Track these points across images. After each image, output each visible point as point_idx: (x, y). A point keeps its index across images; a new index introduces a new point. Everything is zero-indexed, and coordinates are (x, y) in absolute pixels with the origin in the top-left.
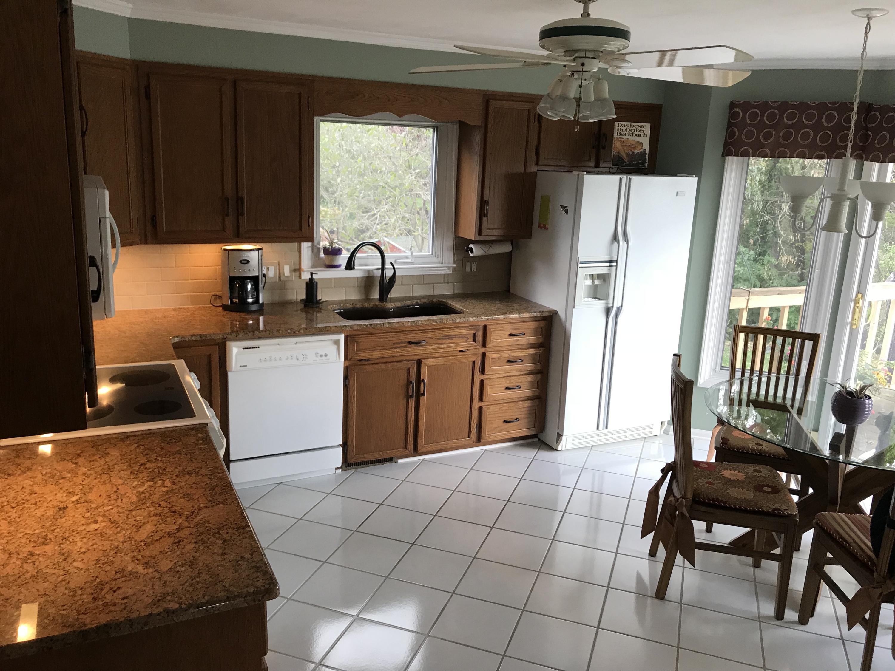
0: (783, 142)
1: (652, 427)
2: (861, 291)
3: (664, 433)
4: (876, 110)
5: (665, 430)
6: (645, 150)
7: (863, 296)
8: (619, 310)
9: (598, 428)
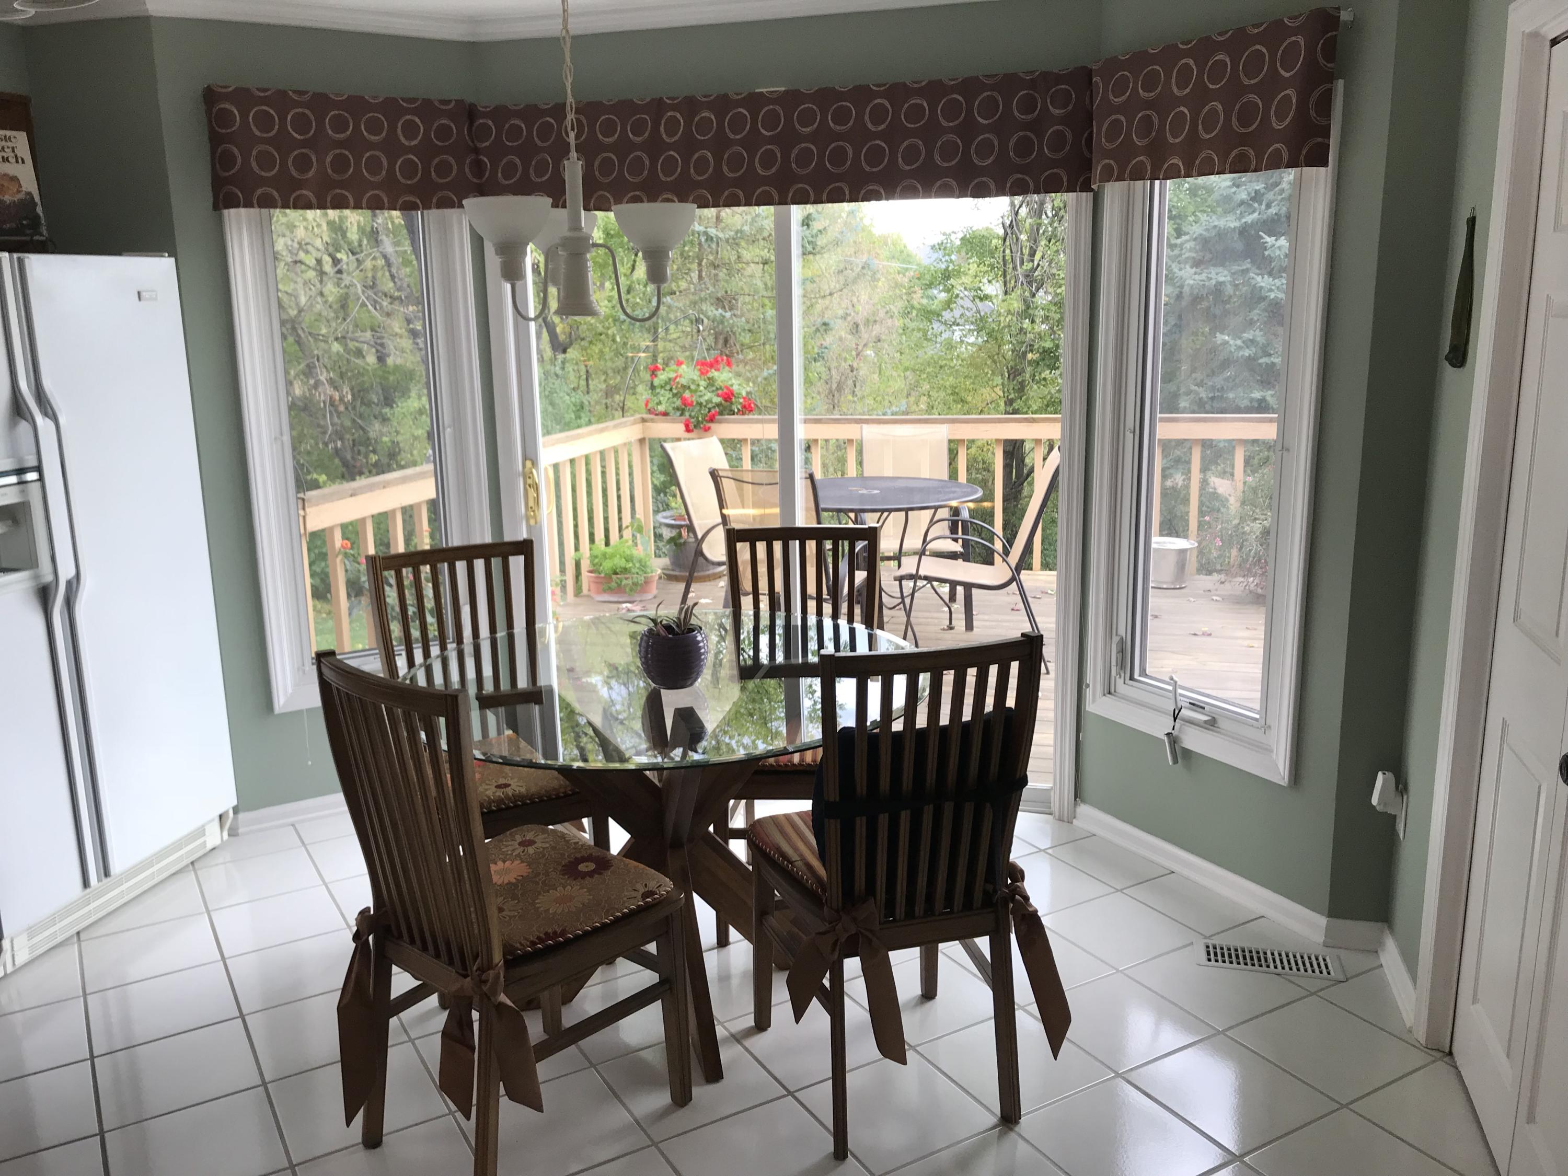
0: (336, 177)
1: (201, 832)
2: (530, 456)
3: (229, 835)
4: (485, 115)
5: (230, 829)
6: (29, 194)
7: (535, 463)
8: (73, 586)
9: (86, 883)
